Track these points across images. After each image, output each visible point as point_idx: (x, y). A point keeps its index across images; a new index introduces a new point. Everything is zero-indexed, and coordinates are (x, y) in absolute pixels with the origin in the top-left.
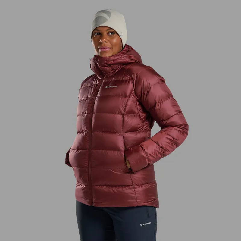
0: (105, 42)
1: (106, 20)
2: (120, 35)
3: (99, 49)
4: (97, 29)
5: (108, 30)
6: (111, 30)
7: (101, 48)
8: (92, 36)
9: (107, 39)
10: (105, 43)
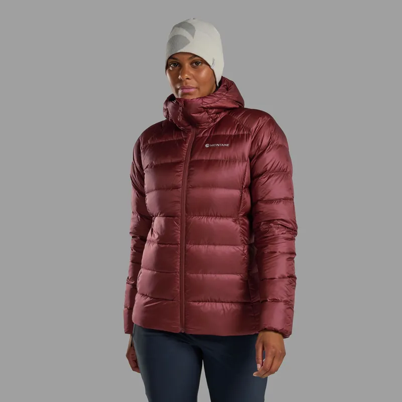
0: (188, 79)
1: (187, 42)
2: (211, 64)
3: (179, 89)
4: (173, 57)
5: (191, 58)
6: (196, 58)
7: (182, 89)
8: (167, 67)
9: (190, 74)
10: (188, 81)
